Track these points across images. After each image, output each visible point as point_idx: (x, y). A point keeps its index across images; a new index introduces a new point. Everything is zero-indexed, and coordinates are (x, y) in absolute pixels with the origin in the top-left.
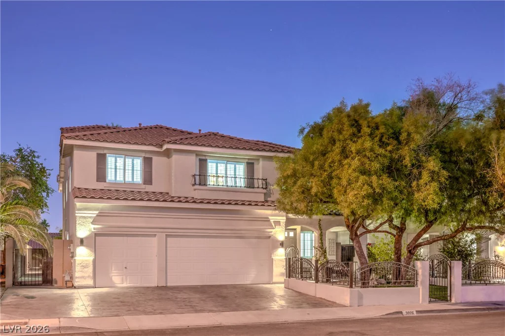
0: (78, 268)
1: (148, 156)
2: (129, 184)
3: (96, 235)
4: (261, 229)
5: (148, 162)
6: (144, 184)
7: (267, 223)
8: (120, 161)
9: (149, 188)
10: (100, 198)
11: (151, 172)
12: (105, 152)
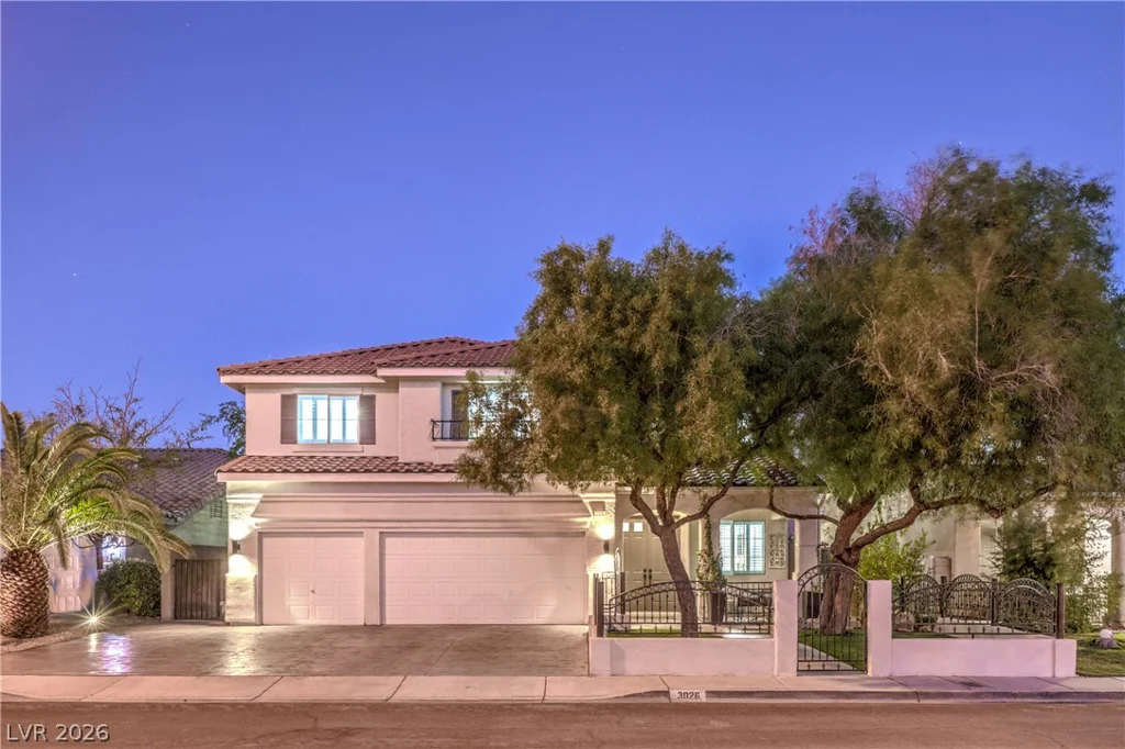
0: (230, 591)
1: (367, 393)
2: (338, 444)
3: (261, 535)
4: (561, 517)
5: (368, 403)
6: (361, 443)
7: (576, 506)
8: (322, 404)
9: (370, 451)
10: (258, 471)
11: (374, 420)
12: (295, 391)
